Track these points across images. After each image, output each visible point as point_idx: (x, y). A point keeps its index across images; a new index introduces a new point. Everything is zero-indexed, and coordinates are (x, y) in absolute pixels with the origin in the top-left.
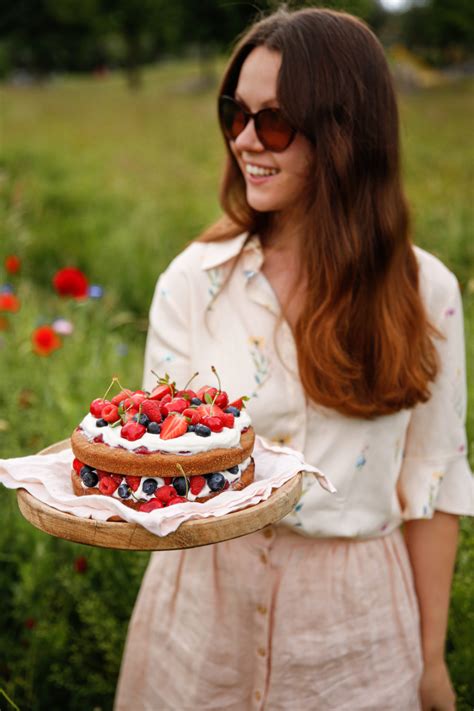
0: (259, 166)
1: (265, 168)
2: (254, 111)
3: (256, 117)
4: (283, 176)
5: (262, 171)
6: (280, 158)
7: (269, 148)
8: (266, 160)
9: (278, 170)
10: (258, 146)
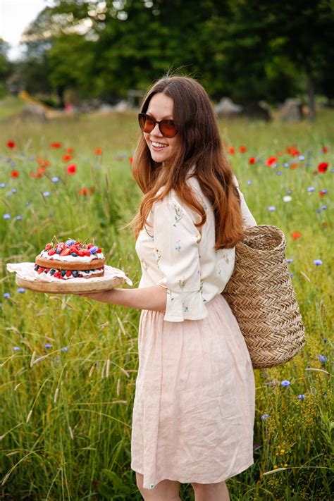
0: (159, 143)
1: (162, 144)
2: (159, 120)
3: (159, 123)
4: (170, 148)
5: (160, 146)
6: (170, 141)
7: (165, 136)
8: (163, 141)
9: (168, 145)
10: (161, 135)
